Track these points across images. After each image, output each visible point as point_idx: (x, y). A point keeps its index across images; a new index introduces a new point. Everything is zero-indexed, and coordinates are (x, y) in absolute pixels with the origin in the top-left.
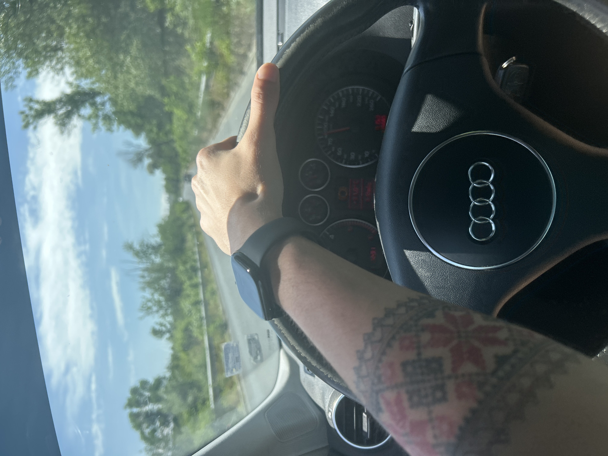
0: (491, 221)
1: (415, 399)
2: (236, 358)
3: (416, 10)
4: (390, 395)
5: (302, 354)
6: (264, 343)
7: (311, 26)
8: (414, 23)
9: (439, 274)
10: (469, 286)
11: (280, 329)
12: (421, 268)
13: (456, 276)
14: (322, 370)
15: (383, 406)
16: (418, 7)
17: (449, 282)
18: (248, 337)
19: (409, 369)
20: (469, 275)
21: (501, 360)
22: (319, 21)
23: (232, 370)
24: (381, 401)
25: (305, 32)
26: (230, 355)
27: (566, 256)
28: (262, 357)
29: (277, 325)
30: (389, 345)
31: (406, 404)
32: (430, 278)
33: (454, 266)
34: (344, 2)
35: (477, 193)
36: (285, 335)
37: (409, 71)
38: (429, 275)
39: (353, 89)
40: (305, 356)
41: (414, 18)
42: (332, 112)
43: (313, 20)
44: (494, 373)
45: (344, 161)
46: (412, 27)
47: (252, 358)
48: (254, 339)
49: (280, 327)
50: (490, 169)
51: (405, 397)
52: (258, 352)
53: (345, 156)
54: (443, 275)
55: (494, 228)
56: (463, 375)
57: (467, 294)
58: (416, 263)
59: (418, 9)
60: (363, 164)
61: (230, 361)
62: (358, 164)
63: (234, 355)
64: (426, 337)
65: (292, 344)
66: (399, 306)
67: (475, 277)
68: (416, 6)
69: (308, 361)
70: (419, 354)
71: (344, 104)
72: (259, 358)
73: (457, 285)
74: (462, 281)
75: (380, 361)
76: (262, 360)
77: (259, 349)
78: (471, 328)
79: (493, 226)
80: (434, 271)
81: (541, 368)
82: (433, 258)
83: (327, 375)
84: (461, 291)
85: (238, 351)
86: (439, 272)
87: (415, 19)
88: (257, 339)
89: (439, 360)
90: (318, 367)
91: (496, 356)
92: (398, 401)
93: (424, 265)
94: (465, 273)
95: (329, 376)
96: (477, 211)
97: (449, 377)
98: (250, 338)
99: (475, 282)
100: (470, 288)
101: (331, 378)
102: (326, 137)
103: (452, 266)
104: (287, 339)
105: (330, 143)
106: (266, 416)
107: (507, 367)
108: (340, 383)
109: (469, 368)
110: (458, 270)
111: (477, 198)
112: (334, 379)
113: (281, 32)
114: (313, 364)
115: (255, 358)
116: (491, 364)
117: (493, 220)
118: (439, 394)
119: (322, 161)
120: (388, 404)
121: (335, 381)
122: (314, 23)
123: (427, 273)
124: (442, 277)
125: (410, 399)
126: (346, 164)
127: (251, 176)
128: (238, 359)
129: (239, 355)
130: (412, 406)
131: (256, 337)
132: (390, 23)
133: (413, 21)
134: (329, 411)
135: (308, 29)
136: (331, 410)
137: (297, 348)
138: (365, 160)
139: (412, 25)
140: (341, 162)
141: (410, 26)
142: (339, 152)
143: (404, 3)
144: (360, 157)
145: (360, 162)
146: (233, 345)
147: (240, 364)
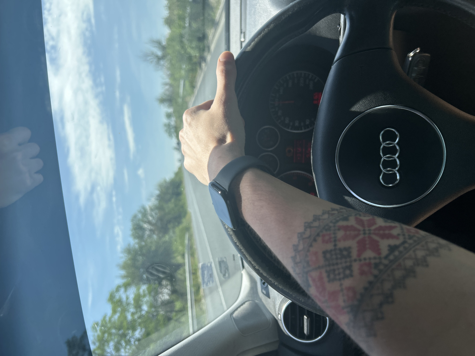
0: (396, 172)
1: (332, 276)
2: (210, 274)
3: (342, 16)
4: (315, 274)
6: (230, 264)
7: (266, 30)
8: (341, 25)
11: (241, 249)
14: (270, 279)
15: (311, 282)
16: (345, 15)
19: (328, 256)
20: (380, 212)
21: (392, 249)
22: (272, 25)
23: (207, 283)
24: (310, 279)
25: (262, 35)
26: (206, 272)
27: (454, 198)
28: (229, 275)
29: (238, 246)
30: (315, 240)
31: (326, 279)
33: (368, 205)
34: (290, 12)
35: (386, 151)
36: (244, 253)
37: (338, 61)
39: (297, 74)
42: (281, 91)
43: (267, 26)
44: (386, 257)
45: (290, 127)
46: (339, 29)
47: (221, 274)
48: (223, 261)
49: (240, 247)
50: (396, 134)
51: (325, 275)
52: (226, 270)
53: (291, 124)
55: (398, 178)
56: (365, 259)
59: (345, 16)
60: (305, 129)
61: (206, 276)
62: (302, 130)
63: (208, 272)
64: (340, 234)
65: (249, 260)
66: (324, 213)
67: (384, 213)
68: (343, 14)
70: (335, 245)
71: (290, 85)
72: (227, 275)
75: (308, 251)
76: (229, 277)
77: (227, 268)
78: (373, 228)
79: (398, 175)
81: (420, 254)
82: (353, 199)
85: (211, 270)
87: (342, 22)
89: (348, 249)
90: (268, 277)
91: (389, 246)
92: (321, 278)
94: (376, 210)
96: (386, 164)
97: (355, 260)
98: (220, 260)
101: (277, 285)
102: (277, 110)
104: (245, 256)
105: (280, 114)
106: (232, 317)
107: (396, 253)
109: (369, 254)
110: (371, 207)
111: (386, 155)
113: (243, 31)
114: (264, 275)
115: (224, 275)
116: (385, 251)
117: (398, 171)
118: (348, 272)
119: (273, 127)
120: (314, 280)
121: (280, 287)
125: (328, 276)
126: (291, 129)
127: (222, 128)
128: (211, 276)
130: (329, 281)
131: (225, 260)
132: (324, 25)
133: (341, 24)
136: (280, 313)
137: (253, 263)
138: (306, 127)
139: (340, 27)
140: (288, 128)
141: (338, 27)
142: (287, 121)
143: (335, 12)
144: (302, 124)
145: (303, 128)
146: (208, 264)
147: (213, 279)
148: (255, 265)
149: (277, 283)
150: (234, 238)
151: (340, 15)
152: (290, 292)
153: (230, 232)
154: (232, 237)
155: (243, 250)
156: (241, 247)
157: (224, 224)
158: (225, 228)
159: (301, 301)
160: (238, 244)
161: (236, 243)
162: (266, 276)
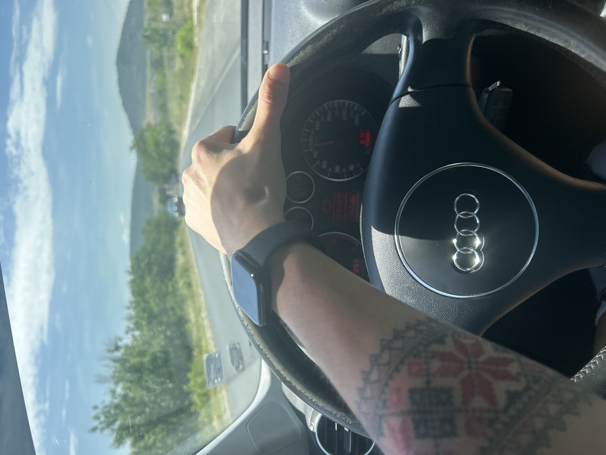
0: (475, 252)
1: (422, 429)
2: (218, 369)
3: (404, 39)
5: (286, 379)
8: (403, 46)
9: (423, 301)
10: (453, 314)
11: (265, 354)
12: (406, 294)
13: (441, 303)
14: (306, 394)
15: (386, 431)
16: (408, 36)
17: (433, 309)
18: (230, 346)
19: (417, 397)
20: (453, 303)
22: (309, 48)
23: (214, 381)
24: (385, 426)
25: (295, 58)
26: (212, 366)
28: (243, 366)
29: (262, 350)
30: (397, 369)
32: (415, 305)
33: (438, 294)
35: (463, 224)
36: (270, 359)
38: (414, 302)
39: (339, 103)
40: (289, 381)
41: (402, 42)
42: (318, 126)
43: (303, 47)
44: (505, 410)
45: (329, 174)
46: (400, 51)
47: (234, 367)
48: (236, 348)
50: (476, 201)
52: (240, 361)
53: (330, 170)
54: (427, 302)
56: (474, 410)
57: (450, 321)
58: (402, 290)
59: (408, 38)
60: (348, 177)
61: (212, 371)
62: (344, 178)
63: (215, 366)
64: (435, 365)
65: (277, 369)
66: (408, 328)
67: (458, 305)
68: (405, 35)
69: (293, 385)
70: (428, 383)
71: (329, 118)
72: (241, 367)
73: (441, 313)
74: (446, 309)
75: (386, 385)
76: (244, 369)
77: (241, 358)
78: (482, 358)
79: (477, 256)
80: (419, 298)
82: (418, 286)
83: (312, 399)
84: (444, 318)
85: (220, 362)
86: (424, 299)
87: (404, 43)
88: (239, 348)
89: (448, 391)
90: (303, 391)
91: (508, 392)
92: (404, 429)
93: (409, 292)
94: (448, 301)
95: (314, 401)
97: (459, 410)
98: (232, 347)
99: (458, 310)
100: (453, 315)
101: (315, 402)
102: (311, 150)
103: (436, 294)
104: (272, 364)
105: (315, 155)
106: (248, 429)
107: (519, 405)
108: (324, 407)
110: (442, 298)
111: (463, 229)
112: (318, 403)
113: (266, 40)
114: (298, 389)
115: (237, 368)
117: (477, 250)
118: (448, 427)
119: (305, 173)
120: (392, 430)
121: (320, 405)
122: (304, 50)
123: (412, 300)
124: (426, 304)
125: (417, 429)
126: (330, 177)
128: (220, 370)
129: (221, 366)
130: (417, 437)
131: (238, 346)
134: (311, 425)
135: (297, 55)
136: (313, 424)
137: (282, 372)
138: (349, 174)
139: (401, 49)
140: (326, 176)
141: (398, 49)
142: (324, 165)
143: (394, 31)
144: (344, 170)
145: (345, 176)
146: (215, 355)
147: (222, 375)
148: (286, 376)
149: (315, 400)
150: (256, 339)
151: (401, 36)
152: (333, 411)
153: (250, 330)
154: (253, 337)
155: (269, 356)
156: (266, 351)
157: (243, 319)
158: (244, 325)
159: (349, 422)
160: (261, 347)
161: (259, 345)
162: (300, 390)
